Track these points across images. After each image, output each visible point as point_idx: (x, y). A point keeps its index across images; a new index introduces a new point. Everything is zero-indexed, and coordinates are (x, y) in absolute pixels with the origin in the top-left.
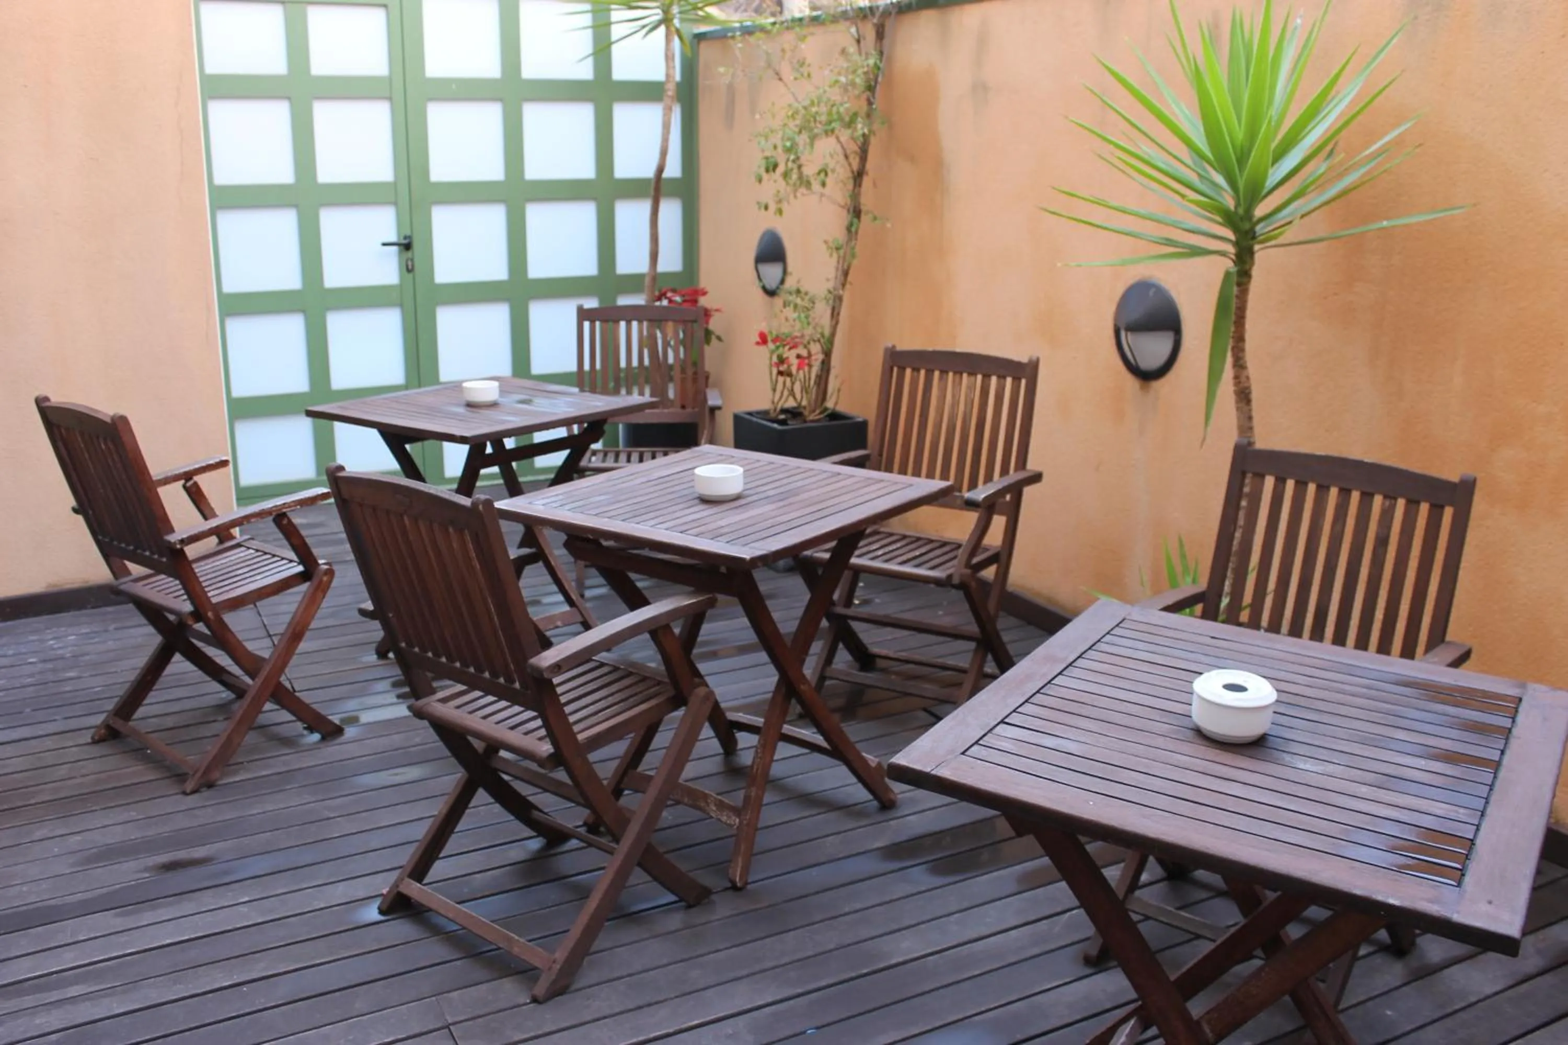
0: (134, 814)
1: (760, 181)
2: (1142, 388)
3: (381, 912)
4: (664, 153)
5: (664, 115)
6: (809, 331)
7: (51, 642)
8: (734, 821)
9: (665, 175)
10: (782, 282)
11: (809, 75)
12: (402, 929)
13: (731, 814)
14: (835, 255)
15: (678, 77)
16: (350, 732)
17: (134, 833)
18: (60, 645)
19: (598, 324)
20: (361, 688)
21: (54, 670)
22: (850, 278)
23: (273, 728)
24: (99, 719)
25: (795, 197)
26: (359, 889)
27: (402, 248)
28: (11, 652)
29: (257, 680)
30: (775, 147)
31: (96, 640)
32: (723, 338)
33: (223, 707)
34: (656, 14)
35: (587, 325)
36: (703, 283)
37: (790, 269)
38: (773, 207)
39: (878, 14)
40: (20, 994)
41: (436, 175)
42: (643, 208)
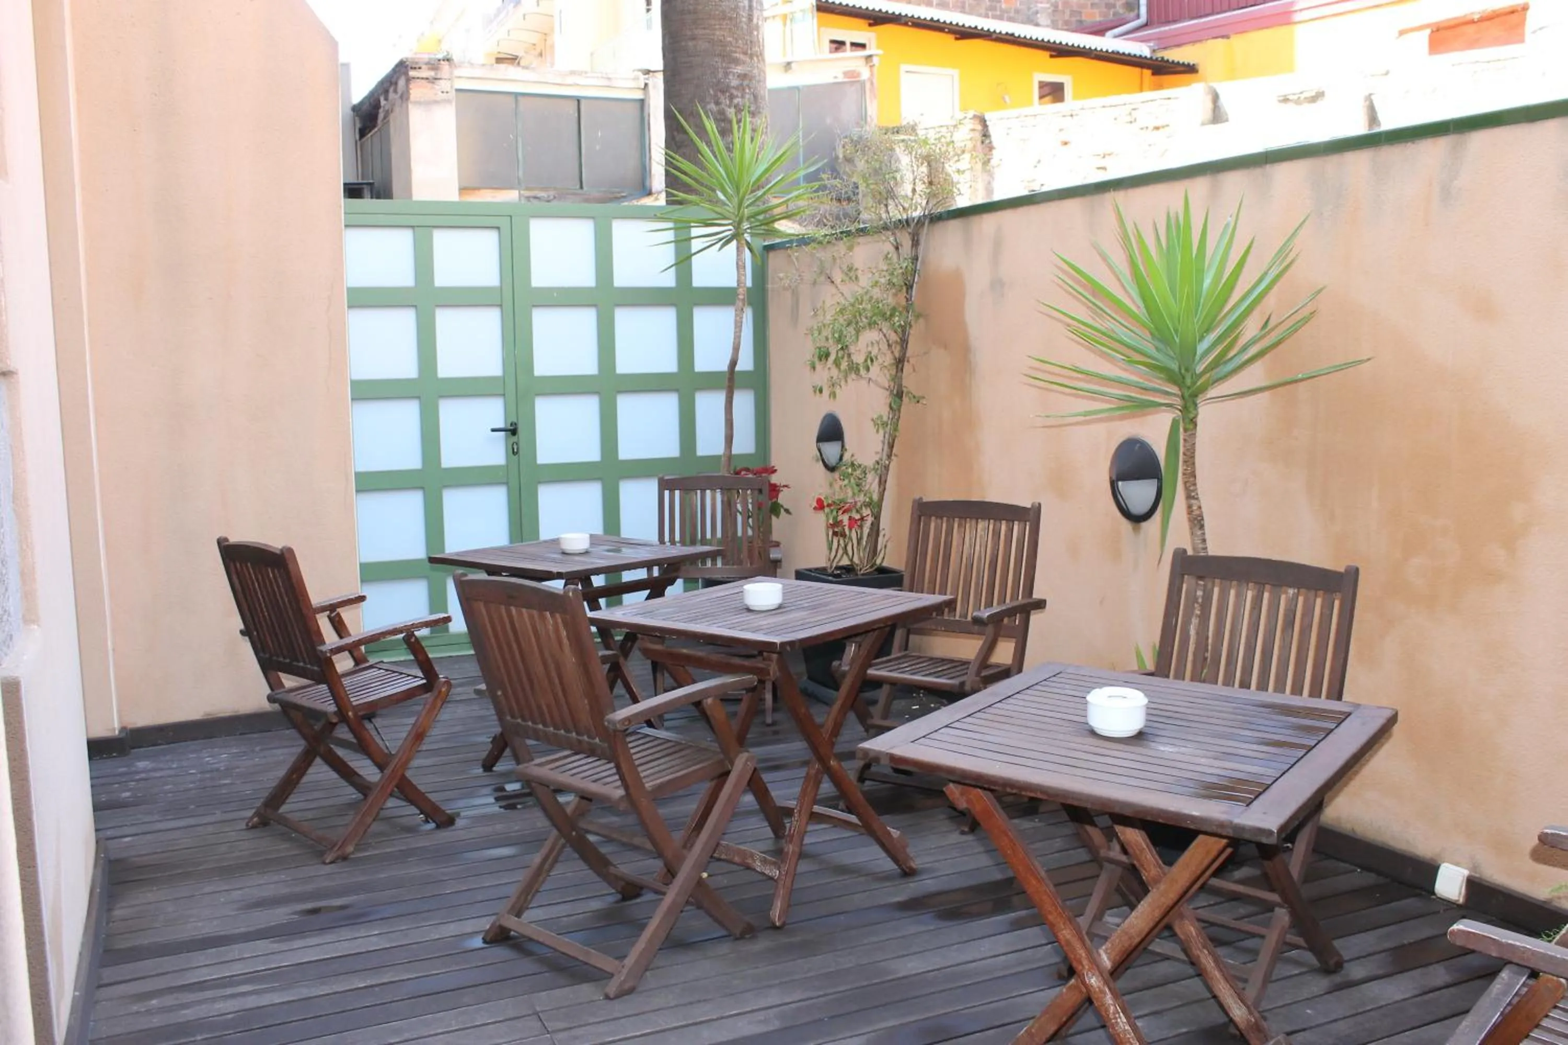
0: (283, 876)
1: (814, 368)
2: (1134, 529)
3: (485, 941)
4: (736, 349)
5: (736, 315)
6: (861, 498)
7: (207, 759)
8: (775, 873)
9: (737, 368)
10: (841, 458)
11: (857, 278)
12: (501, 952)
13: (772, 867)
14: (881, 432)
15: (749, 283)
16: (459, 823)
17: (285, 891)
18: (215, 761)
19: (677, 493)
20: (470, 791)
21: (212, 779)
22: (895, 451)
23: (394, 819)
24: (250, 813)
25: (846, 381)
26: (469, 927)
27: (509, 433)
28: (174, 766)
29: (385, 771)
30: (827, 339)
31: (244, 758)
32: (791, 510)
33: (352, 805)
34: (727, 230)
35: (667, 493)
36: (774, 462)
37: (847, 446)
38: (826, 392)
39: (912, 225)
40: (202, 990)
41: (540, 369)
42: (719, 398)
